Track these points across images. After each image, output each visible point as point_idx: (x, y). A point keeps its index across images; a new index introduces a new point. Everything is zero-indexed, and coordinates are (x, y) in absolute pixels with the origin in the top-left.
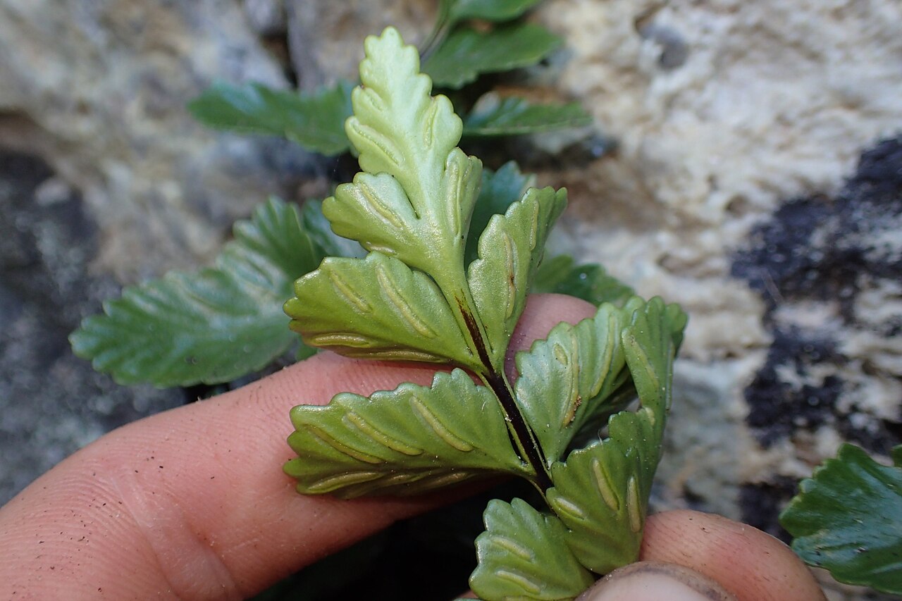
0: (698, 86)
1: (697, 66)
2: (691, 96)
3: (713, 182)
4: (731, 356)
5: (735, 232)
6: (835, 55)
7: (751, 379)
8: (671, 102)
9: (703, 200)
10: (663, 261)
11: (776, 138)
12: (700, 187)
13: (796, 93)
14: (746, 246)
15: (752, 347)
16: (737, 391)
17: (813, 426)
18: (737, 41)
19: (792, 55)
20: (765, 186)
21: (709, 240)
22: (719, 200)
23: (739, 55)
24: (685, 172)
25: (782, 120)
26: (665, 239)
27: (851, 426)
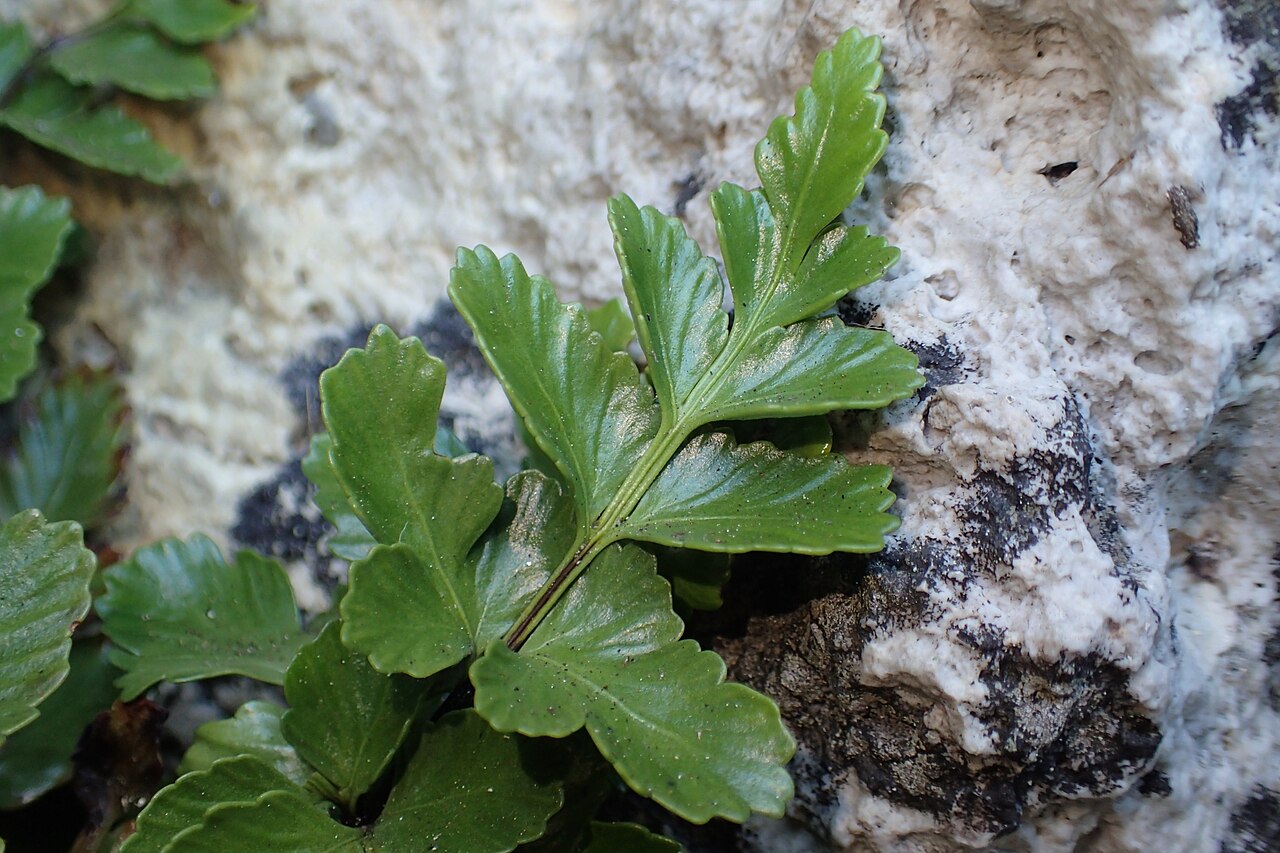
0: (340, 175)
1: (346, 154)
2: (329, 182)
3: (303, 277)
4: (248, 461)
5: (306, 337)
6: (450, 194)
7: (254, 492)
8: (305, 182)
9: (286, 291)
10: (231, 342)
11: (379, 256)
12: (288, 277)
13: (413, 218)
14: (309, 354)
15: (270, 459)
16: (234, 500)
17: (291, 556)
18: (388, 145)
19: (424, 179)
20: (351, 300)
21: (280, 335)
22: (302, 298)
23: (388, 161)
24: (280, 256)
25: (391, 241)
26: (240, 320)
27: (327, 571)
